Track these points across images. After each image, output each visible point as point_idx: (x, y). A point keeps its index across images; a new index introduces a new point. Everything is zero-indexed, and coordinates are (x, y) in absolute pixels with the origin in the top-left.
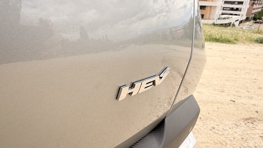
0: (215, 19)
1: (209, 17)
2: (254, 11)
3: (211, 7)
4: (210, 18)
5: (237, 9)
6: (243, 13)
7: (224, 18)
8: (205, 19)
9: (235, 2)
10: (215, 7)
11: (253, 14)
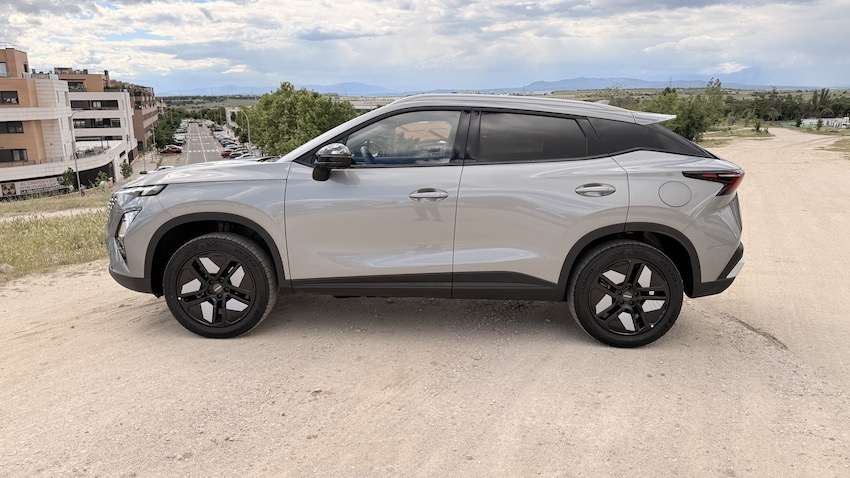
0: (67, 159)
1: (45, 153)
2: (147, 123)
3: (38, 122)
4: (48, 156)
5: (107, 123)
6: (127, 133)
7: (89, 153)
8: (35, 163)
9: (93, 101)
10: (54, 122)
11: (147, 130)
